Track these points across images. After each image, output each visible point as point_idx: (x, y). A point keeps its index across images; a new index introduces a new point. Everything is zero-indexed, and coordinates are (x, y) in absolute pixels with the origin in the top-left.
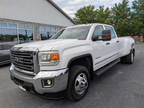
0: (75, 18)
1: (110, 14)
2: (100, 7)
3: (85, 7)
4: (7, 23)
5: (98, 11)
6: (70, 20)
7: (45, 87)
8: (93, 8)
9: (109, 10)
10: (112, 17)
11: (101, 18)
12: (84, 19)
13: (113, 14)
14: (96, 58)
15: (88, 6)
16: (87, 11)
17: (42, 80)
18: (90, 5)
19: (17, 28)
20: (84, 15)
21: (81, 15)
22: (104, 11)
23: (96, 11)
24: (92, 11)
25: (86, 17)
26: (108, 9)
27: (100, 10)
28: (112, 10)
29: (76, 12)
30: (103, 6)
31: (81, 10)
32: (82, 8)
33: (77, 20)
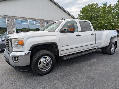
0: (80, 15)
1: (113, 10)
2: (104, 4)
3: (89, 5)
4: (22, 20)
5: (101, 7)
6: (71, 17)
7: (15, 62)
8: (97, 5)
9: (112, 6)
10: (114, 13)
11: (103, 14)
12: (87, 16)
13: (115, 10)
14: (63, 46)
15: (92, 4)
16: (90, 8)
17: (13, 57)
18: (94, 3)
19: (29, 24)
20: (88, 12)
21: (85, 12)
22: (107, 7)
23: (99, 8)
24: (95, 8)
25: (90, 14)
26: (110, 5)
27: (103, 6)
28: (115, 6)
29: (81, 10)
30: (106, 3)
31: (85, 7)
32: (86, 6)
33: (81, 16)
